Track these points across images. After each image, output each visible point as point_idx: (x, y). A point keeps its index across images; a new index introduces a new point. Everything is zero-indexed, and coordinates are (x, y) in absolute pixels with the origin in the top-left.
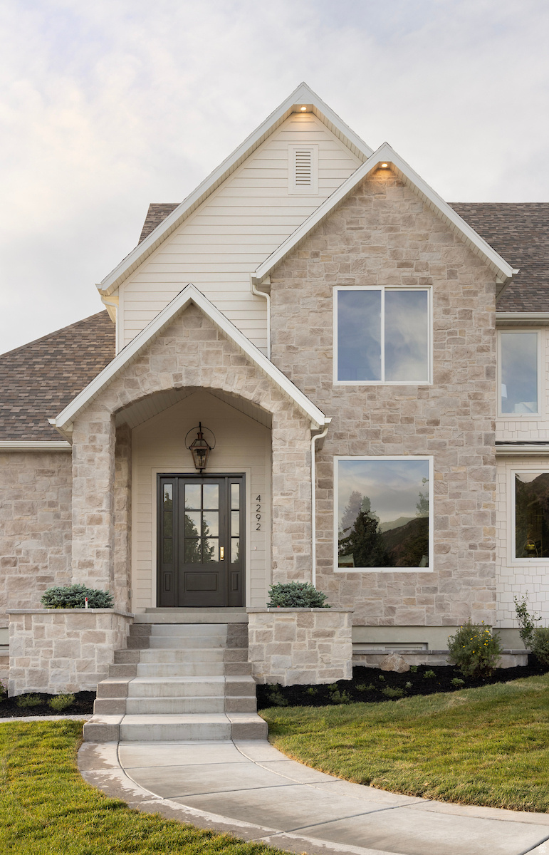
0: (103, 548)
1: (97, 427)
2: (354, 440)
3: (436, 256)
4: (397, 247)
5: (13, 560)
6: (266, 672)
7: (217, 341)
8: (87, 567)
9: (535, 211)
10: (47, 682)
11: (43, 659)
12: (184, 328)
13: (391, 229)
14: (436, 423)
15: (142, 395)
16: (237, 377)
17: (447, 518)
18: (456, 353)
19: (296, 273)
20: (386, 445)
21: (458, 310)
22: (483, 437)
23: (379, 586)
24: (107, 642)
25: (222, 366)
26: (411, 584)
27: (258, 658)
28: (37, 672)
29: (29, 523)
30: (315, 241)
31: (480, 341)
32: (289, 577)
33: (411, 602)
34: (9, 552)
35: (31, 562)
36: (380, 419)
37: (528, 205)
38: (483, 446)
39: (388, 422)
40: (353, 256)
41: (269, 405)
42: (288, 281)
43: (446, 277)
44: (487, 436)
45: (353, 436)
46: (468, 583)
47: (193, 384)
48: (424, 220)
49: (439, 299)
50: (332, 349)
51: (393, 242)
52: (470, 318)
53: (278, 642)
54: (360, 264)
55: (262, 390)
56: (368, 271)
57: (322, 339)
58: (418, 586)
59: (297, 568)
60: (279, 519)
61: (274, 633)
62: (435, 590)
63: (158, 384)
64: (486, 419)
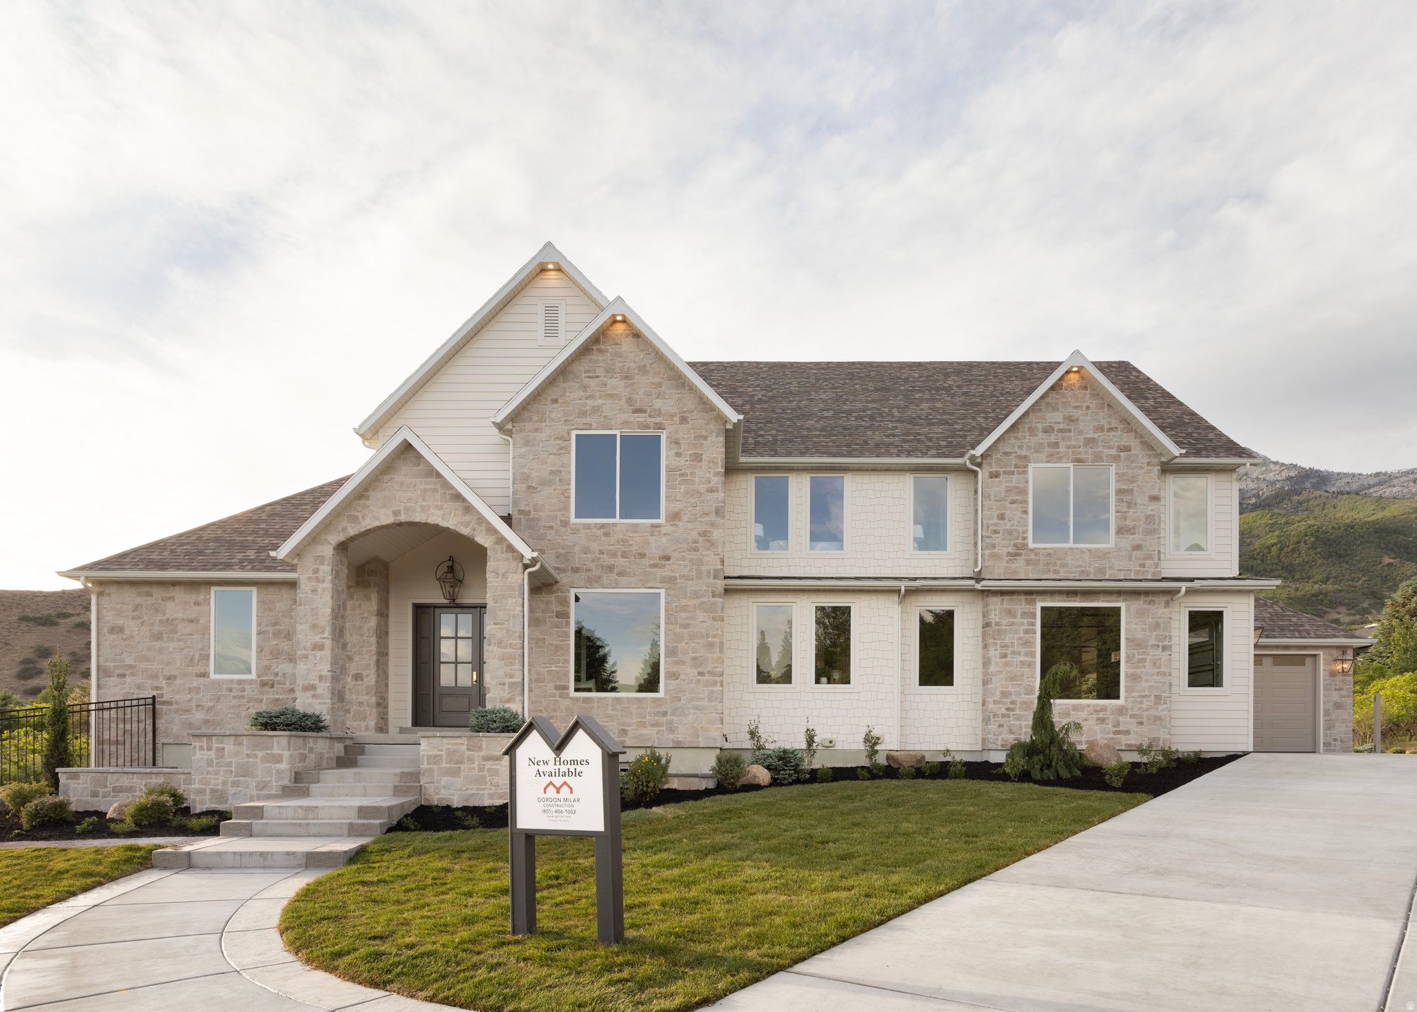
0: (325, 673)
1: (321, 559)
2: (589, 574)
3: (668, 404)
4: (632, 394)
5: (271, 683)
6: (437, 794)
7: (434, 479)
8: (310, 690)
9: (823, 369)
10: (227, 800)
11: (223, 778)
12: (403, 467)
13: (627, 378)
14: (668, 558)
15: (363, 530)
16: (453, 514)
17: (677, 647)
18: (687, 493)
19: (536, 418)
20: (620, 578)
21: (689, 453)
22: (712, 572)
23: (613, 710)
24: (284, 763)
25: (439, 503)
26: (642, 708)
27: (429, 780)
28: (217, 790)
29: (286, 648)
30: (555, 389)
31: (710, 482)
32: (501, 702)
33: (642, 725)
34: (267, 675)
35: (288, 684)
36: (614, 555)
37: (817, 364)
38: (711, 580)
39: (623, 557)
40: (590, 403)
41: (482, 539)
42: (529, 426)
43: (678, 422)
44: (715, 570)
45: (589, 570)
46: (697, 708)
47: (411, 520)
48: (657, 369)
49: (671, 442)
50: (570, 489)
51: (628, 390)
52: (701, 461)
53: (448, 766)
54: (597, 410)
55: (476, 526)
56: (604, 416)
57: (560, 480)
58: (649, 709)
59: (509, 693)
60: (491, 647)
61: (444, 757)
62: (665, 713)
63: (378, 519)
64: (714, 555)
